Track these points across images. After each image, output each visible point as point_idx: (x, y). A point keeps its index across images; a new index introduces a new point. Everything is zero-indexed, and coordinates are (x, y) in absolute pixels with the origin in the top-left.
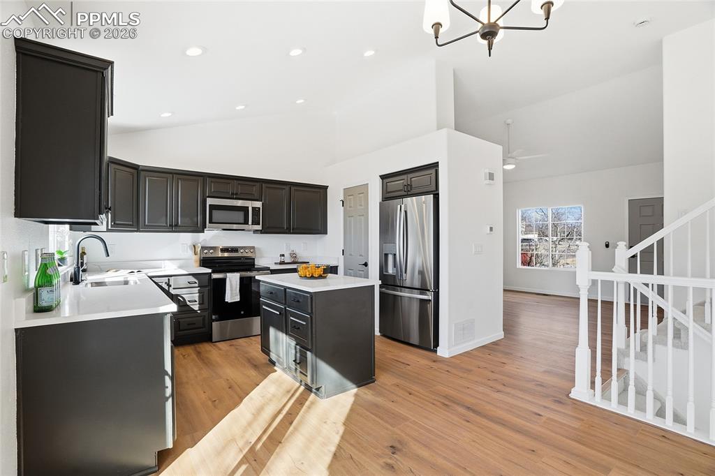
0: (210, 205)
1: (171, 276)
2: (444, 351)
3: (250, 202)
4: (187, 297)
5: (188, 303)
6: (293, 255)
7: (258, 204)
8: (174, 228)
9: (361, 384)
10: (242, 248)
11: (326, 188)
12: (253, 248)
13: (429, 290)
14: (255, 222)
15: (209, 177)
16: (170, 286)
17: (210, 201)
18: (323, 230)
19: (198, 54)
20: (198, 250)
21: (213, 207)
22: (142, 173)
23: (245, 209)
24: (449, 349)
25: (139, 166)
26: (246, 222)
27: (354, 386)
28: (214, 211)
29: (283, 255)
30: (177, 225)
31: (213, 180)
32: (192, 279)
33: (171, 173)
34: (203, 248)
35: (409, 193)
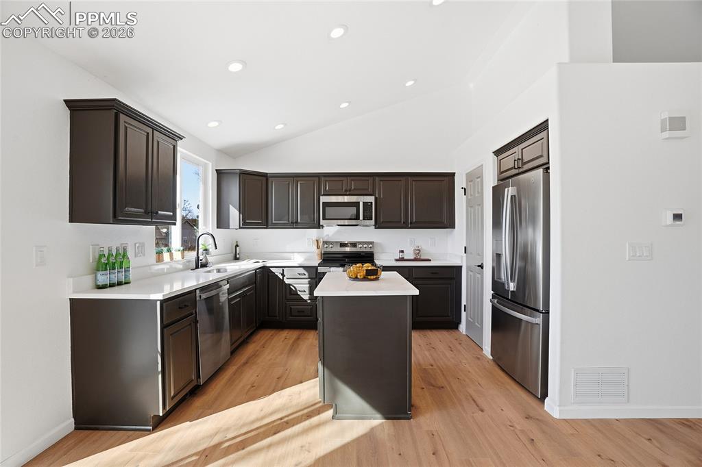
0: (323, 203)
1: (285, 267)
2: (553, 407)
3: (362, 197)
4: (299, 287)
5: (299, 293)
6: (418, 251)
7: (371, 199)
8: (294, 225)
9: (390, 416)
10: (360, 243)
11: (453, 174)
12: (372, 243)
13: (538, 311)
14: (367, 217)
15: (325, 176)
16: (284, 276)
17: (324, 199)
18: (450, 224)
19: (238, 70)
20: (321, 244)
21: (326, 205)
22: (270, 180)
23: (356, 204)
24: (559, 406)
25: (267, 174)
26: (357, 218)
27: (379, 415)
28: (327, 208)
29: (402, 251)
30: (297, 222)
31: (327, 179)
32: (302, 271)
33: (291, 177)
34: (325, 243)
35: (521, 170)
